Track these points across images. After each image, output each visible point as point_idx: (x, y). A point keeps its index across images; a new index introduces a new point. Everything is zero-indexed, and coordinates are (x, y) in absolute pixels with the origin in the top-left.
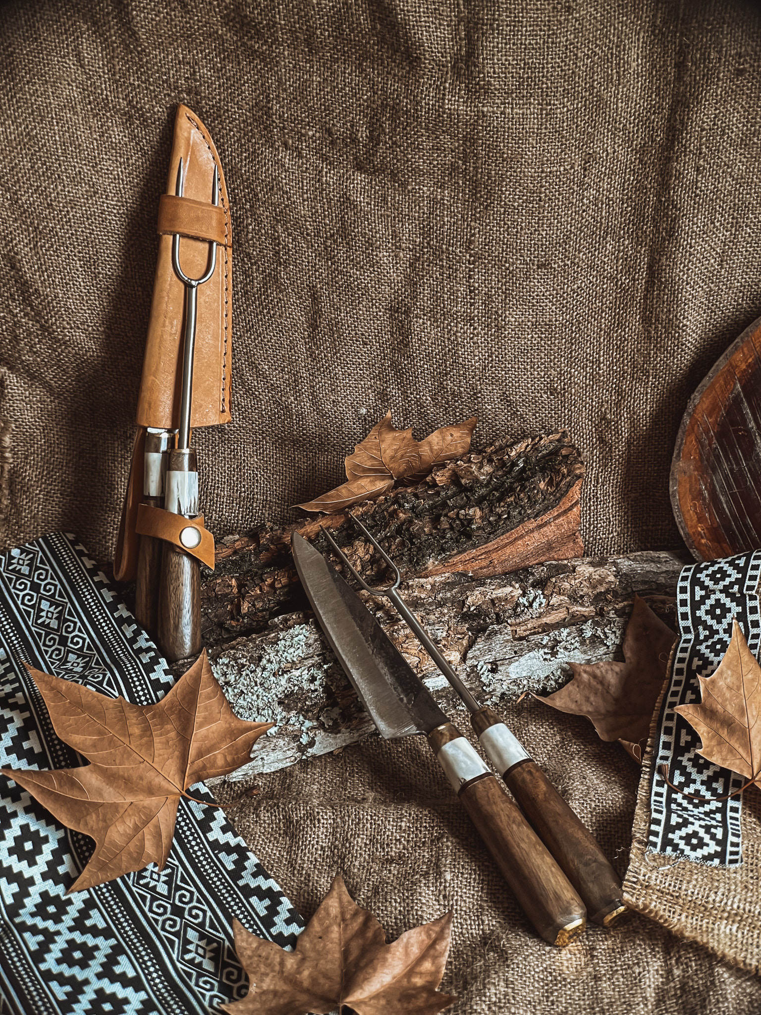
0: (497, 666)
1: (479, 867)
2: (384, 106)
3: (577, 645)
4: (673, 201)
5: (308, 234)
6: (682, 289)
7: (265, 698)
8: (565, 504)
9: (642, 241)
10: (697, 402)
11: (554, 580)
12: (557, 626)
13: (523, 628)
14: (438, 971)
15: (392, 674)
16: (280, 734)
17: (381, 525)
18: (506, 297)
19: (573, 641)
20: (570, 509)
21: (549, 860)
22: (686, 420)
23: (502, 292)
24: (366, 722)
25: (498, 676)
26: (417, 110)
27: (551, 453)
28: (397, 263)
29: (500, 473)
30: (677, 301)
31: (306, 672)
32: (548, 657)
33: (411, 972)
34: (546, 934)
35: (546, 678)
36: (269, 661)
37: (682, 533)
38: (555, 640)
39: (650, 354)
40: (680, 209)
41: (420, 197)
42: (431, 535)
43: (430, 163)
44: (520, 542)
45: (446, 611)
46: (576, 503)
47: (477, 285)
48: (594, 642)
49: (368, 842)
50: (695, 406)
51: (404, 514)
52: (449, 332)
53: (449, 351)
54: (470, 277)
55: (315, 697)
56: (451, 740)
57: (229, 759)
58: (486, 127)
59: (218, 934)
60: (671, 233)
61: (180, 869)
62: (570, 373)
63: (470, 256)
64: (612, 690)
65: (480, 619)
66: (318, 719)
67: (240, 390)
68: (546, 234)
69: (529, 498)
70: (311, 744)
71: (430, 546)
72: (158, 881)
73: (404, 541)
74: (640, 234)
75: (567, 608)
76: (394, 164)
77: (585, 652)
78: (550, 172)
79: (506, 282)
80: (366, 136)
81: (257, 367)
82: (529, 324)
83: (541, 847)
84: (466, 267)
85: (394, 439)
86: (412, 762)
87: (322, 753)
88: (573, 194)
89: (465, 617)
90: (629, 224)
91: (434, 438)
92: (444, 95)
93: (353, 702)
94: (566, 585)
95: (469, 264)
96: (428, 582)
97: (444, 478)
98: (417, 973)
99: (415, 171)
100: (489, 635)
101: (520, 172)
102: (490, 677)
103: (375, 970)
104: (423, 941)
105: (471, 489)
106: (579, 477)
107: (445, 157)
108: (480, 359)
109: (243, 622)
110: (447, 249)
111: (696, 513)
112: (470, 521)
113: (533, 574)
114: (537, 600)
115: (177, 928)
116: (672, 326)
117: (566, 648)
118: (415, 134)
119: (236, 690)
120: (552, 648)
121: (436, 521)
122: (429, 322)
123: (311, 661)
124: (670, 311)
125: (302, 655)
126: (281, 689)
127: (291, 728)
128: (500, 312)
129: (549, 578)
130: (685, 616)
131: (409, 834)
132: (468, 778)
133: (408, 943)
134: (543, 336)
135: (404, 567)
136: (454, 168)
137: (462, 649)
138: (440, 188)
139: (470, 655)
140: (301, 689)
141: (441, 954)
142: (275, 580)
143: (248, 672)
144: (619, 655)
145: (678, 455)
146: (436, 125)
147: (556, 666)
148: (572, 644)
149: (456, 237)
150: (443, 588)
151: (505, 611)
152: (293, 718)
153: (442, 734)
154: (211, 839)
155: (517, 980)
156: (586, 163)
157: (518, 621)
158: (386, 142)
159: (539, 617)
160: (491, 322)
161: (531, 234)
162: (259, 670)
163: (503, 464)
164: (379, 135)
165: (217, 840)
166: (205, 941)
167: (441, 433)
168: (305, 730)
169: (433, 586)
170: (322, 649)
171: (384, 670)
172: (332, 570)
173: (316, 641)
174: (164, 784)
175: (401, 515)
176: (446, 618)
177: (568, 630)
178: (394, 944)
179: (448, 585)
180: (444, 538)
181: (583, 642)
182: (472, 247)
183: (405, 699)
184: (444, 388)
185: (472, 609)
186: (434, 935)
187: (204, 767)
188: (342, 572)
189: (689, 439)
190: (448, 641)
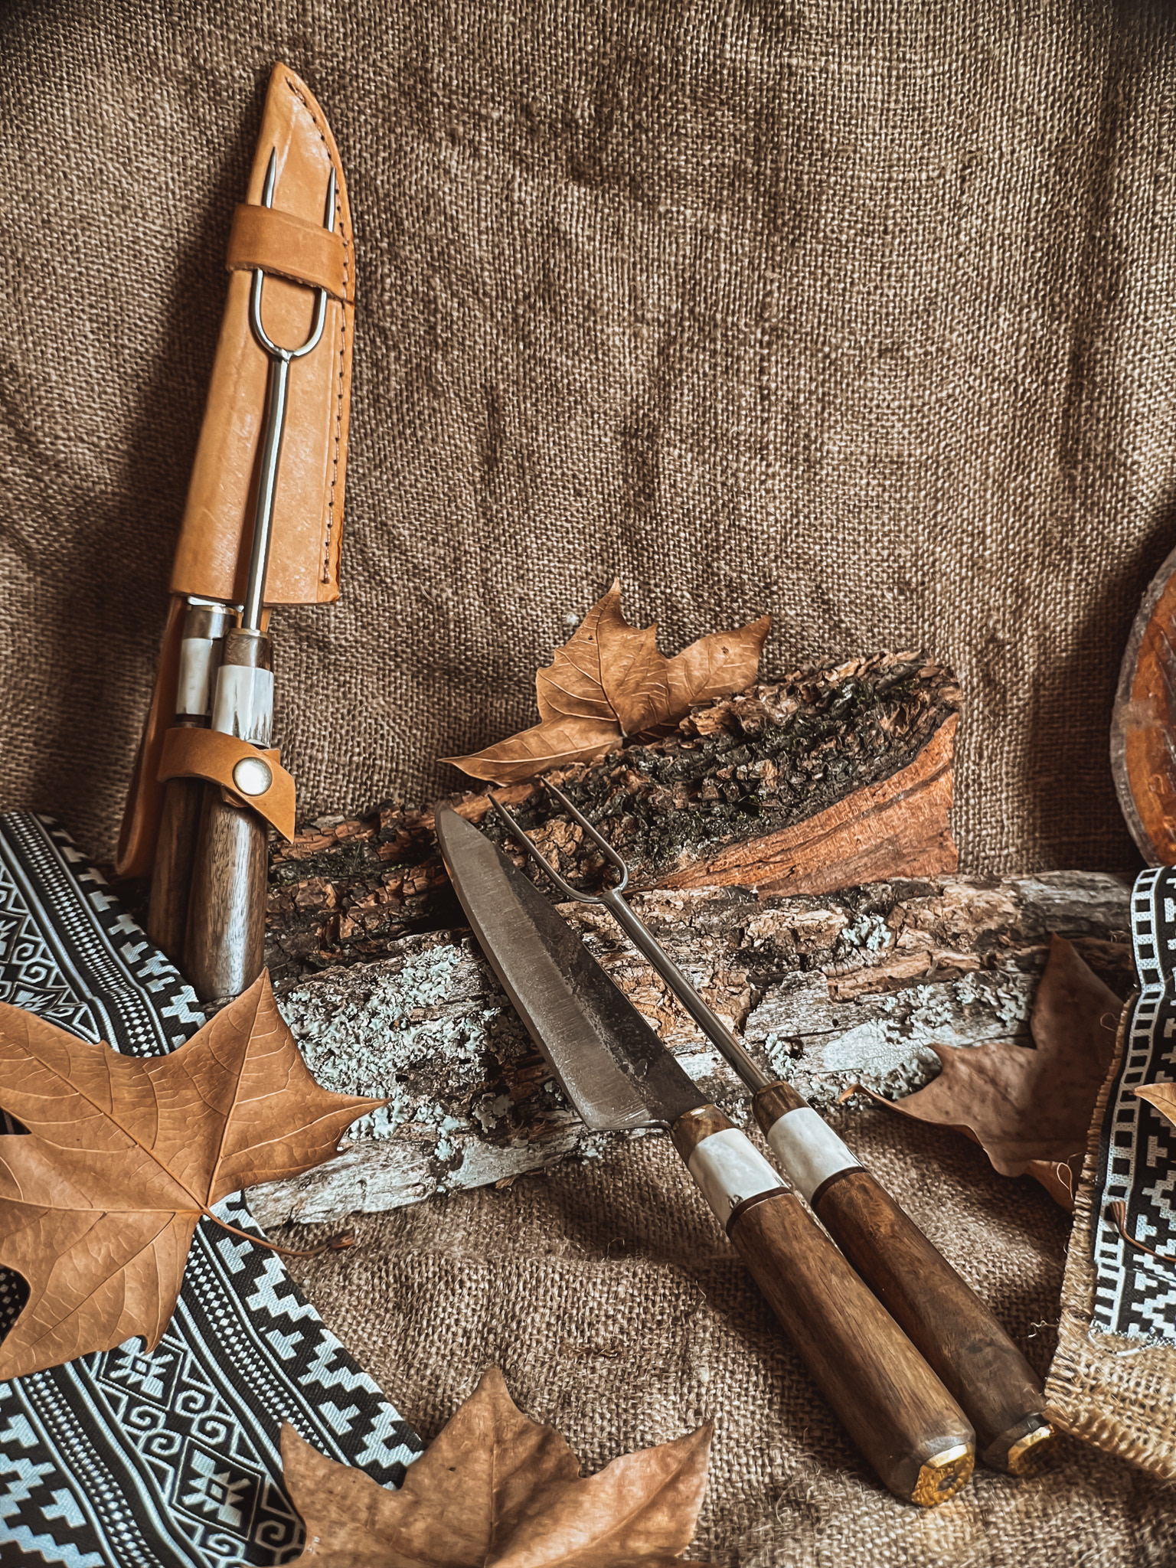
0: (801, 1044)
1: (765, 1362)
2: (621, 61)
3: (948, 1016)
4: (1115, 236)
5: (485, 294)
6: (1131, 395)
7: (372, 1067)
8: (925, 765)
9: (1061, 312)
10: (1158, 594)
11: (904, 905)
12: (911, 982)
13: (849, 983)
14: (681, 1531)
15: (609, 1027)
16: (399, 1137)
17: (597, 798)
18: (823, 409)
19: (940, 1009)
20: (934, 778)
21: (899, 1337)
22: (1140, 627)
23: (818, 400)
24: (557, 1129)
25: (803, 1065)
26: (677, 62)
27: (900, 680)
28: (636, 347)
29: (810, 711)
30: (1123, 417)
31: (451, 1025)
32: (895, 1035)
33: (627, 1531)
34: (895, 1478)
35: (891, 1074)
36: (384, 1001)
37: (1134, 832)
38: (908, 1005)
39: (1073, 518)
40: (1127, 249)
41: (678, 227)
42: (686, 810)
43: (698, 163)
44: (845, 834)
45: (709, 943)
46: (944, 770)
47: (773, 386)
48: (979, 1014)
49: (553, 1321)
50: (1156, 603)
51: (639, 777)
52: (723, 472)
53: (723, 505)
54: (762, 372)
55: (466, 1073)
56: (715, 1131)
57: (298, 1153)
58: (795, 94)
59: (253, 1464)
60: (1112, 293)
61: (191, 1356)
62: (933, 553)
63: (763, 334)
64: (1013, 1094)
65: (771, 963)
66: (469, 1116)
67: (359, 574)
68: (895, 295)
69: (862, 744)
70: (456, 1162)
71: (684, 825)
72: (146, 1374)
73: (636, 820)
74: (1057, 300)
75: (930, 954)
76: (636, 165)
77: (962, 1031)
78: (904, 181)
79: (824, 381)
80: (590, 115)
81: (389, 533)
82: (864, 458)
83: (884, 1317)
84: (755, 353)
85: (624, 644)
86: (643, 1205)
87: (474, 1185)
88: (942, 222)
89: (745, 958)
90: (1038, 282)
91: (695, 652)
92: (724, 36)
93: (536, 1093)
94: (927, 914)
95: (761, 347)
96: (678, 898)
97: (710, 722)
98: (640, 1533)
99: (673, 177)
100: (788, 987)
101: (852, 177)
102: (788, 1064)
103: (556, 1521)
104: (653, 1476)
105: (758, 737)
106: (952, 709)
107: (723, 151)
108: (776, 521)
109: (342, 953)
110: (724, 320)
111: (1160, 796)
112: (756, 783)
113: (867, 895)
114: (876, 933)
115: (175, 1450)
116: (1113, 465)
117: (927, 1022)
118: (672, 107)
119: (319, 1049)
120: (902, 1020)
121: (694, 787)
122: (690, 455)
123: (460, 1009)
124: (1109, 435)
125: (446, 997)
126: (403, 1053)
127: (417, 1129)
128: (813, 434)
129: (895, 903)
130: (1147, 951)
131: (631, 1308)
132: (746, 1196)
133: (623, 1476)
134: (887, 483)
135: (636, 863)
136: (738, 172)
137: (739, 1013)
138: (715, 210)
139: (752, 1020)
140: (442, 1056)
141: (689, 1501)
142: (403, 882)
143: (344, 1018)
144: (1024, 1036)
145: (1127, 689)
146: (709, 89)
147: (908, 1054)
148: (938, 1014)
149: (740, 298)
150: (706, 909)
151: (817, 952)
152: (424, 1110)
153: (698, 1122)
154: (254, 1308)
155: (837, 1555)
156: (964, 168)
157: (840, 969)
158: (623, 124)
159: (879, 966)
160: (798, 453)
161: (869, 293)
162: (363, 1016)
163: (815, 694)
164: (612, 112)
165: (265, 1310)
166: (227, 1475)
167: (708, 645)
168: (444, 1134)
169: (687, 904)
170: (482, 988)
171: (594, 1021)
172: (505, 864)
173: (471, 973)
174: (172, 1190)
175: (633, 778)
176: (710, 957)
177: (930, 989)
178: (596, 1477)
179: (713, 905)
180: (708, 814)
181: (958, 1013)
182: (766, 315)
183: (631, 1067)
184: (713, 574)
185: (757, 943)
186: (674, 1467)
187: (249, 1166)
188: (525, 869)
189: (1146, 661)
190: (712, 995)
